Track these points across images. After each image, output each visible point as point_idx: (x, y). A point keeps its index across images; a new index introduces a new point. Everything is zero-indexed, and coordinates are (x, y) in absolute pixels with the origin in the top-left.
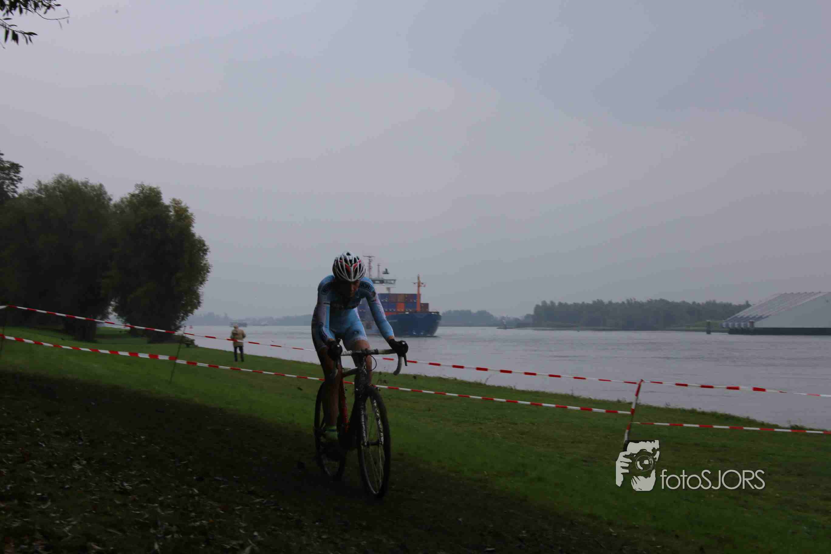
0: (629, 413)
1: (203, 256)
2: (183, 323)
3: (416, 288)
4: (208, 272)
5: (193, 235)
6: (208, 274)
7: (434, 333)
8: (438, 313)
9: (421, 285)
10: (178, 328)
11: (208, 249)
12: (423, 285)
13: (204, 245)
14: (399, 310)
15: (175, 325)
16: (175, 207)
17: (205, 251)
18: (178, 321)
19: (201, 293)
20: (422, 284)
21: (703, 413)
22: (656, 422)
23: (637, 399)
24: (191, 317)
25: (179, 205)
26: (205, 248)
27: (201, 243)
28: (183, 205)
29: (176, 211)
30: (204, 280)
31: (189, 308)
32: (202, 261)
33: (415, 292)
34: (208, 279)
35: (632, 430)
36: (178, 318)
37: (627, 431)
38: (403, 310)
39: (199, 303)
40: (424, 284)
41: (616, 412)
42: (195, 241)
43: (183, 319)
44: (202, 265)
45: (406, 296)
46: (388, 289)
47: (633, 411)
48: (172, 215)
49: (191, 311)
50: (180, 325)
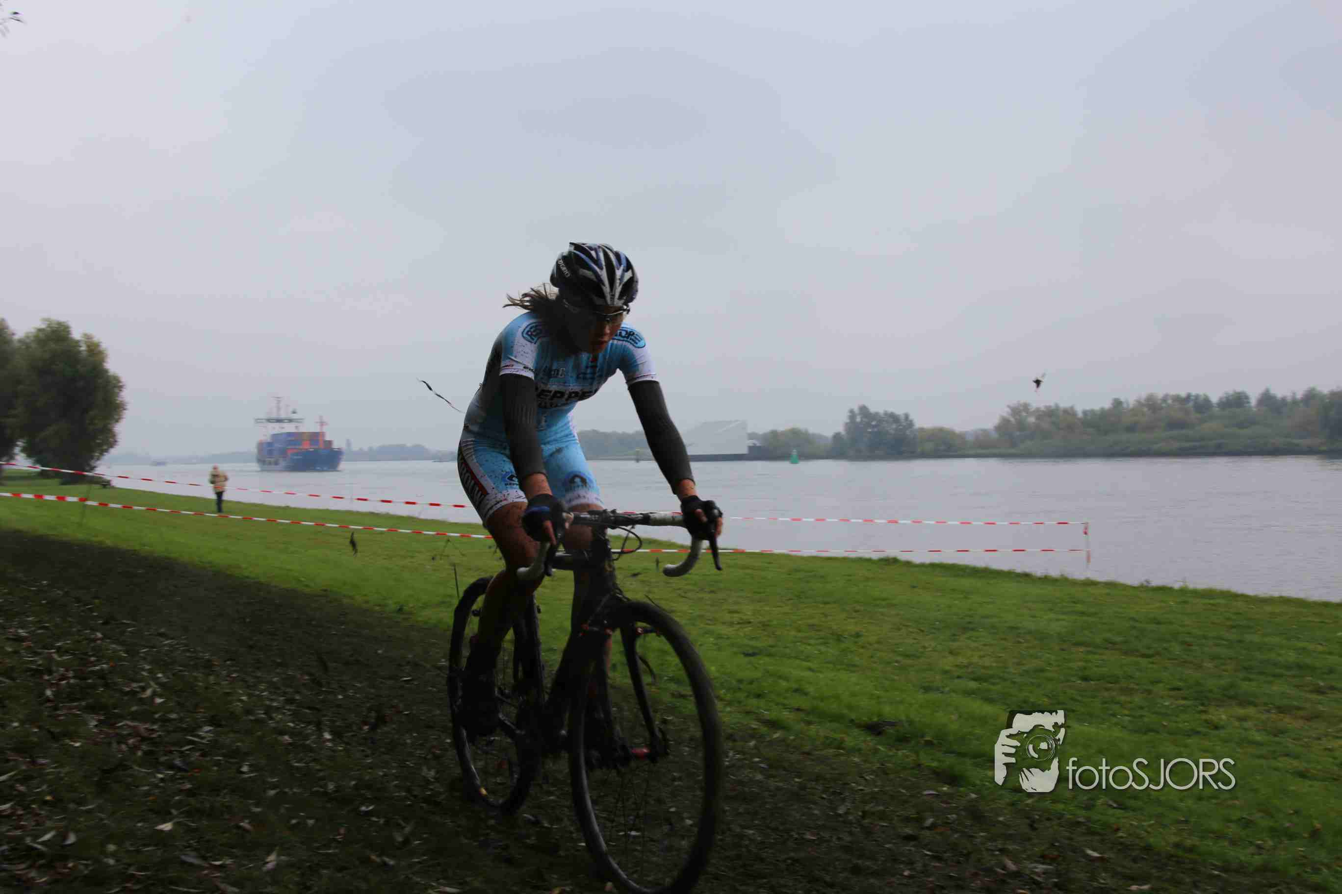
1: (118, 393)
2: (98, 462)
4: (125, 409)
5: (106, 371)
6: (125, 411)
7: (337, 468)
8: (341, 449)
9: (324, 424)
10: (92, 468)
11: (123, 386)
13: (119, 382)
15: (89, 465)
16: (86, 342)
17: (120, 388)
18: (93, 461)
19: (117, 432)
24: (107, 457)
25: (90, 340)
26: (121, 384)
27: (117, 379)
28: (95, 340)
29: (88, 346)
30: (119, 419)
31: (105, 447)
32: (117, 398)
34: (124, 416)
36: (92, 458)
39: (116, 441)
42: (108, 376)
43: (98, 459)
44: (118, 402)
48: (83, 351)
49: (106, 451)
50: (95, 465)
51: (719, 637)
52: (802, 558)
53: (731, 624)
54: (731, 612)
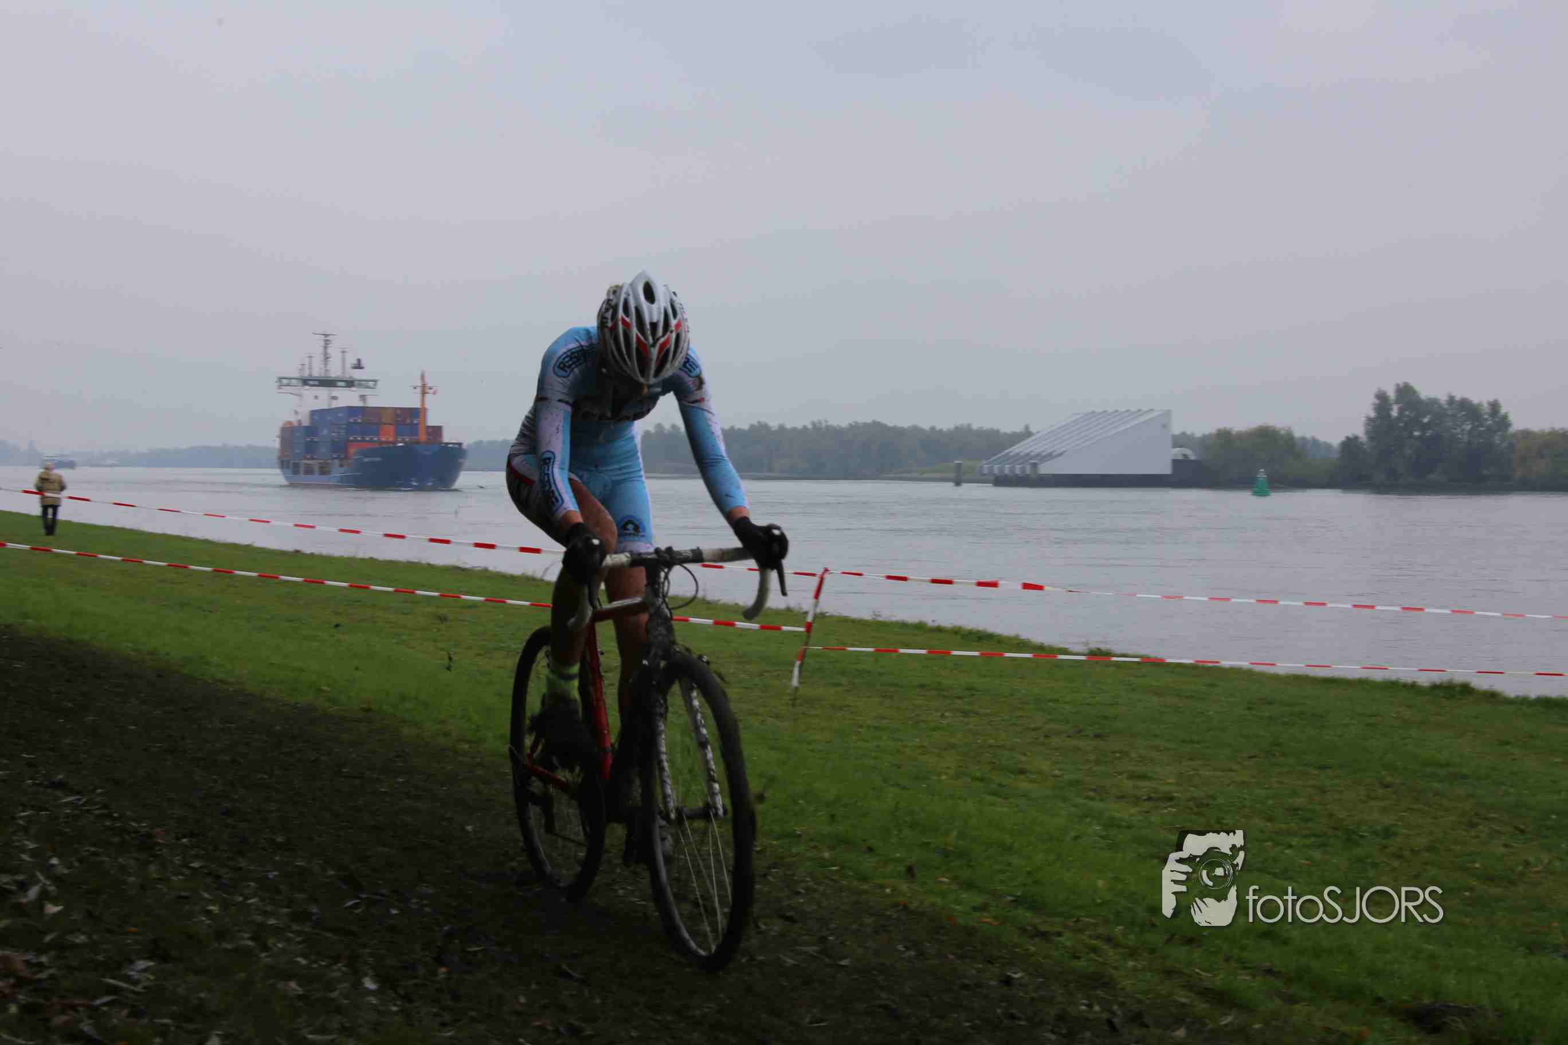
0: (802, 629)
3: (419, 396)
7: (452, 485)
8: (460, 444)
9: (427, 390)
12: (431, 391)
14: (383, 439)
20: (431, 389)
21: (939, 630)
22: (853, 646)
23: (816, 606)
33: (417, 405)
35: (806, 660)
37: (798, 663)
38: (391, 439)
40: (434, 389)
41: (778, 628)
45: (399, 412)
46: (363, 398)
47: (809, 627)
51: (1112, 824)
52: (1276, 678)
53: (1136, 800)
54: (1133, 776)
